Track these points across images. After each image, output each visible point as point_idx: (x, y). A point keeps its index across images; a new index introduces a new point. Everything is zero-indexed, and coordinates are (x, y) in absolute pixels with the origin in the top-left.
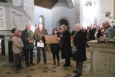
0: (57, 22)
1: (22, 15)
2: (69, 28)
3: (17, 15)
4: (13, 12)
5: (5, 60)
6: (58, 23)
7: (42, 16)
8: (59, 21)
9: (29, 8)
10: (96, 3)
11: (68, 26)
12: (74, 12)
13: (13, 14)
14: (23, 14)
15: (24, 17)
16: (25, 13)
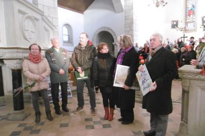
0: (94, 35)
1: (37, 20)
2: (115, 46)
3: (29, 17)
4: (20, 11)
5: (5, 105)
6: (95, 38)
7: (67, 25)
8: (97, 33)
9: (49, 8)
10: (166, 3)
11: (113, 43)
12: (124, 19)
13: (21, 16)
14: (38, 17)
15: (41, 24)
16: (42, 15)
